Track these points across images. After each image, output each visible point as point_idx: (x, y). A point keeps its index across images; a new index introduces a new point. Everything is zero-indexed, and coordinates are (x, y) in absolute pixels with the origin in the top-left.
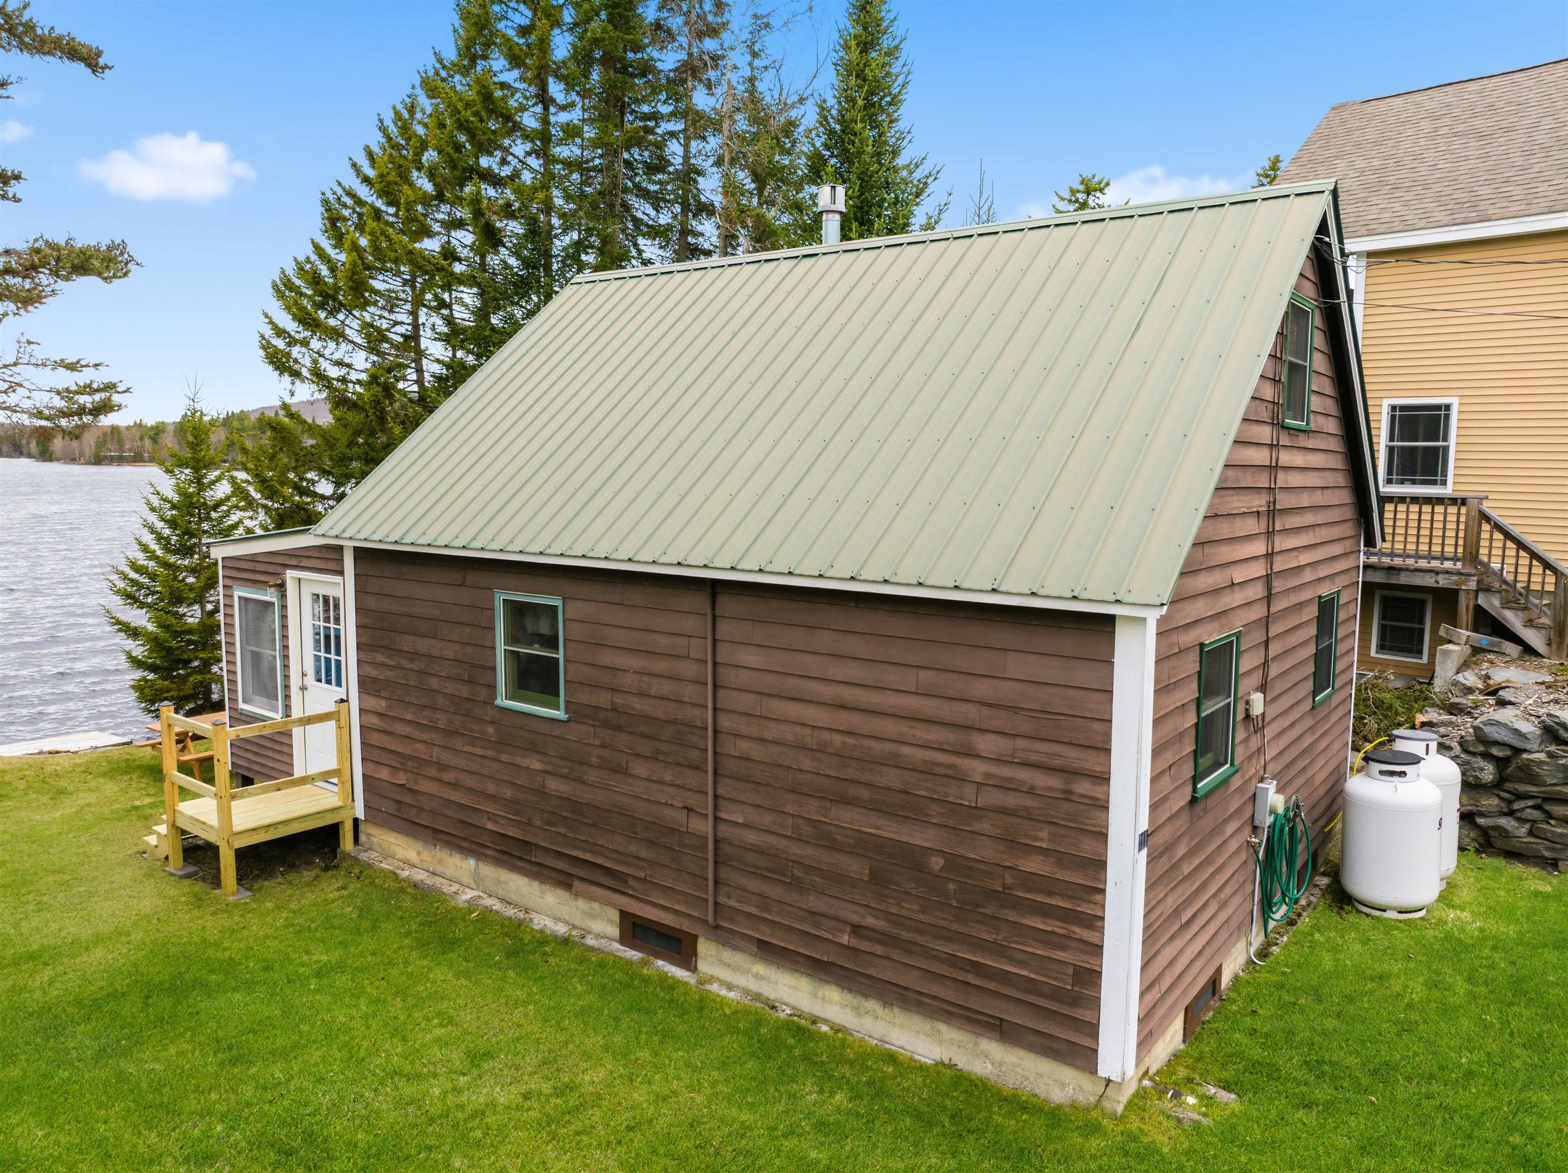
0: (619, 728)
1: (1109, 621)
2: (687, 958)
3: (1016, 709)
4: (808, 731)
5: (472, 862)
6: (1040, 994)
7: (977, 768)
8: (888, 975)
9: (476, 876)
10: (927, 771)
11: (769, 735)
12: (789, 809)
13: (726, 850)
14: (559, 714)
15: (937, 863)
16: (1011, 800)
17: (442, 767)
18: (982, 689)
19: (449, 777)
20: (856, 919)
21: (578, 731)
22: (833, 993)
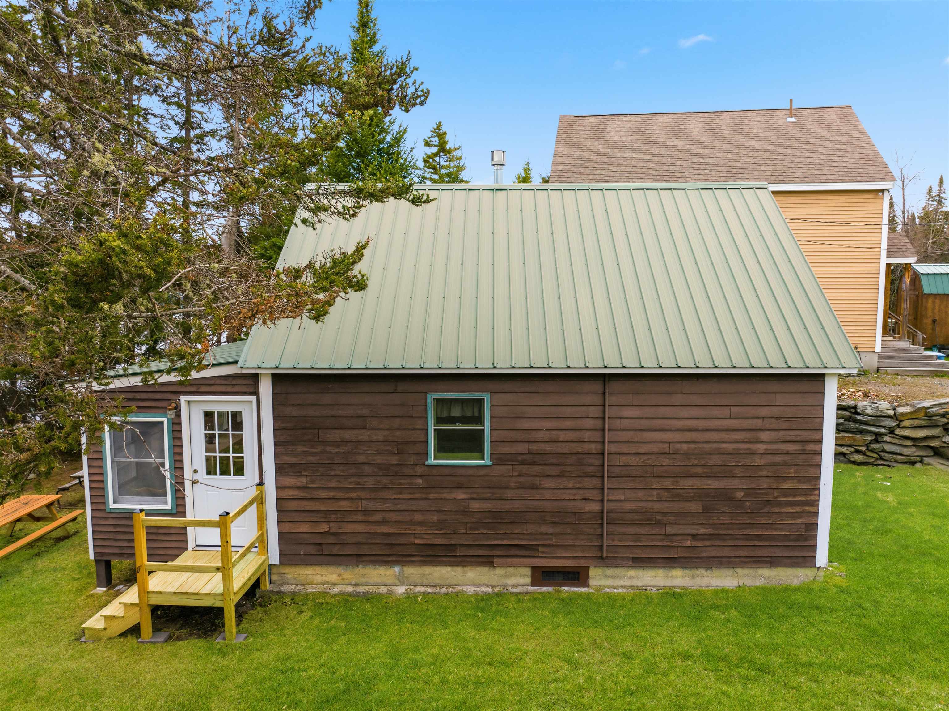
0: (534, 463)
1: (823, 375)
4: (667, 445)
5: (397, 569)
6: (790, 540)
7: (761, 448)
8: (713, 554)
10: (736, 453)
11: (642, 451)
12: (654, 486)
13: (617, 516)
14: (486, 461)
15: (739, 495)
16: (777, 459)
17: (366, 512)
18: (764, 412)
19: (378, 517)
20: (694, 532)
21: (504, 468)
22: (678, 572)
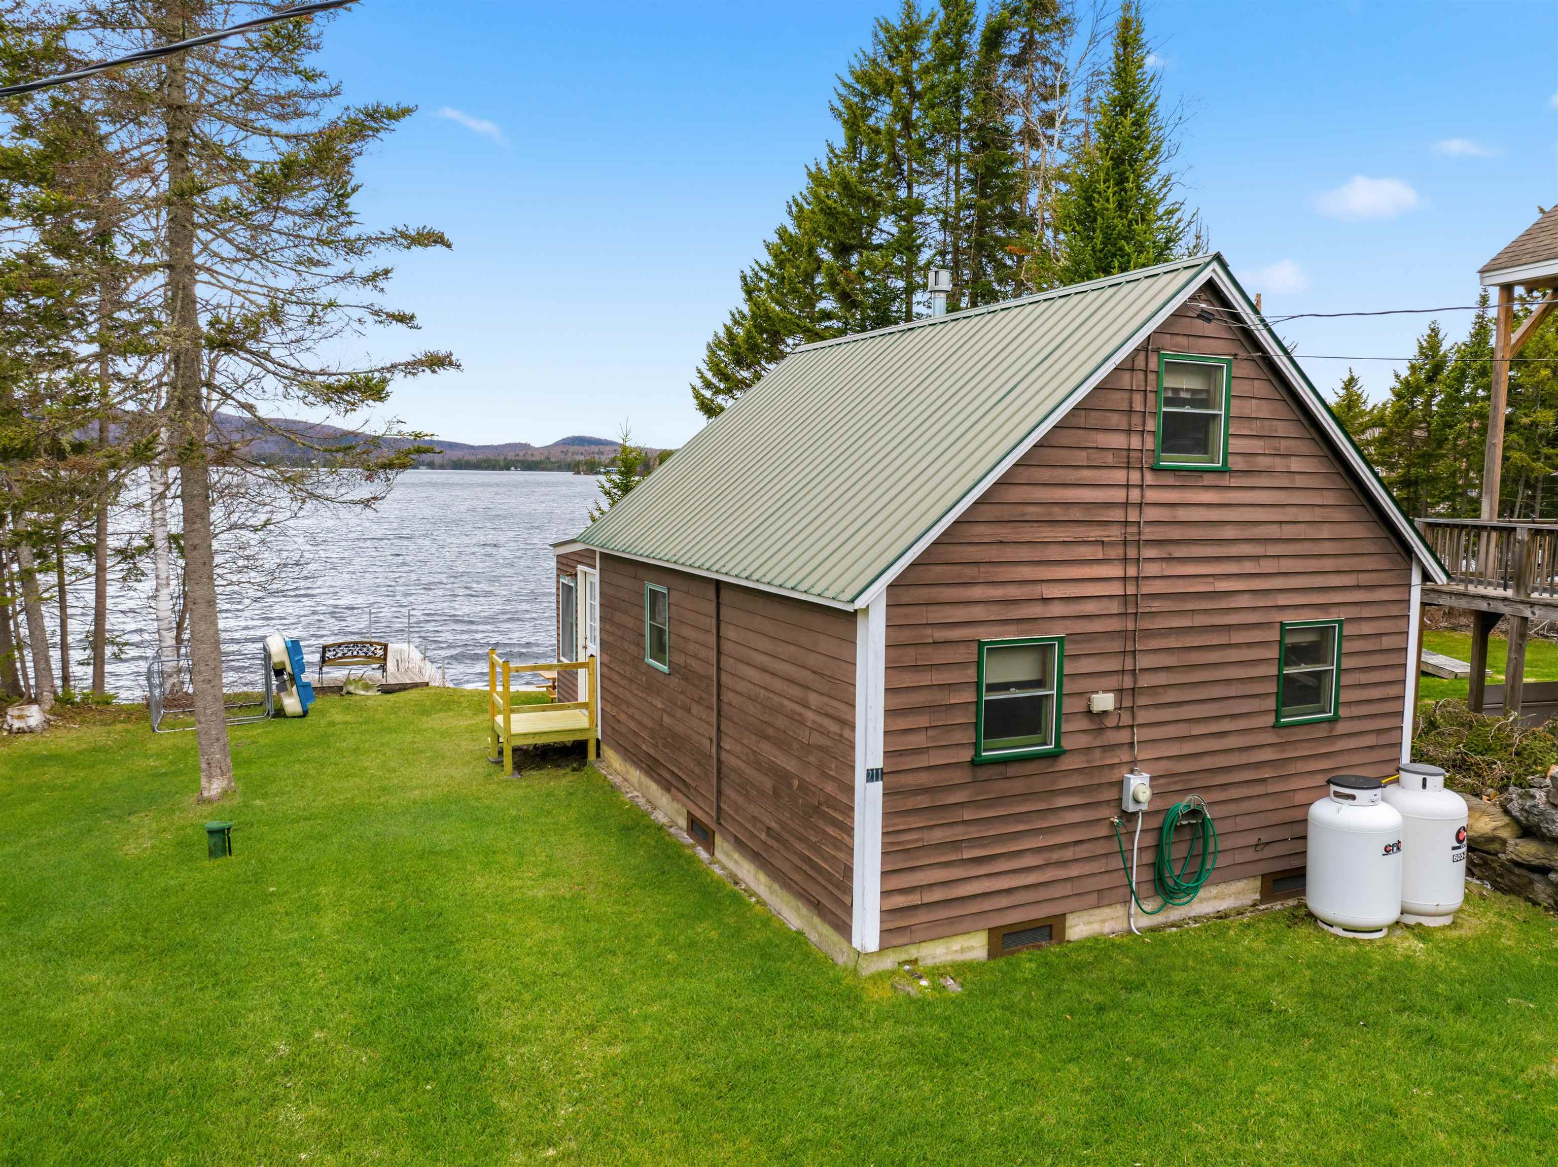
0: (687, 680)
1: (855, 616)
2: (710, 847)
3: (822, 675)
4: (752, 687)
5: (638, 773)
6: (832, 883)
7: (810, 717)
9: (640, 784)
10: (792, 717)
11: (738, 689)
12: (745, 741)
13: (724, 770)
14: (665, 668)
15: (796, 783)
16: (822, 741)
17: (629, 705)
18: (812, 660)
19: (631, 711)
20: (767, 822)
21: (675, 680)
22: (762, 877)
